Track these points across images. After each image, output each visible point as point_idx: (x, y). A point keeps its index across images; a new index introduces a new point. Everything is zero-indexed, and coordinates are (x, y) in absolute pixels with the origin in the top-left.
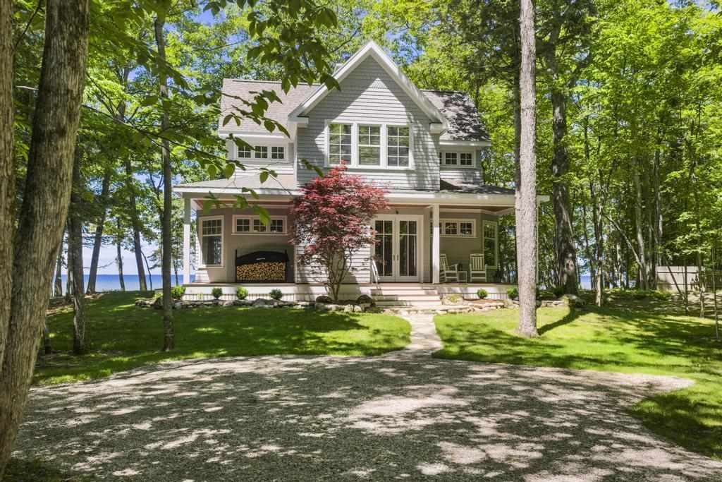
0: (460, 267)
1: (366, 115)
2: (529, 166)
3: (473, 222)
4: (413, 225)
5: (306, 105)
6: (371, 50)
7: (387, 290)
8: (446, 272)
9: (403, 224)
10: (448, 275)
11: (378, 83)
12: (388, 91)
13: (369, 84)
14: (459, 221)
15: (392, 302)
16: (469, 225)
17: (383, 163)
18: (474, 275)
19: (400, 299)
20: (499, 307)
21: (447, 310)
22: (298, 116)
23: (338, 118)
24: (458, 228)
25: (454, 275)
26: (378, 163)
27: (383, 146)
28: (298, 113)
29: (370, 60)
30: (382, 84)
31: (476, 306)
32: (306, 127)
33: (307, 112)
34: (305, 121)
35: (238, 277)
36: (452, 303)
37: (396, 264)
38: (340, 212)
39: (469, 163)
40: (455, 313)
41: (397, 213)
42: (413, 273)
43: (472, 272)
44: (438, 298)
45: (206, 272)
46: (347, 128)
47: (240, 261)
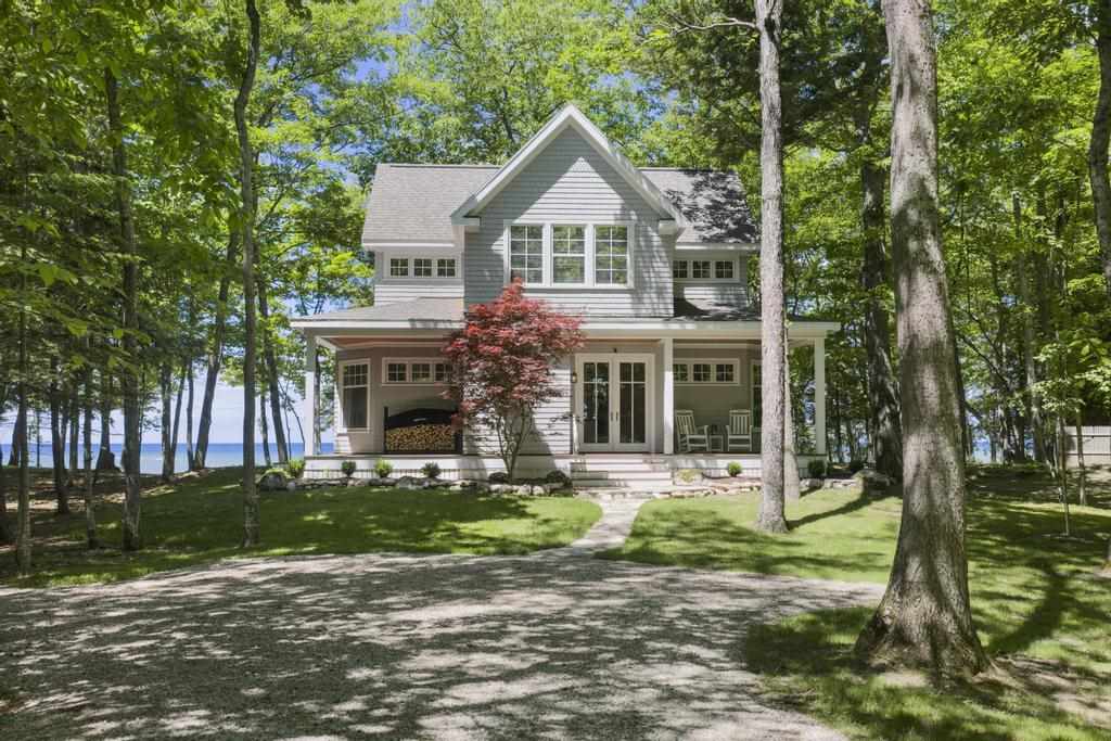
0: (713, 429)
1: (563, 212)
2: (772, 282)
3: (736, 362)
4: (640, 368)
5: (479, 198)
6: (570, 117)
7: (594, 464)
8: (688, 437)
9: (625, 367)
10: (692, 441)
11: (581, 165)
12: (597, 175)
13: (567, 168)
14: (713, 362)
15: (599, 481)
16: (730, 368)
17: (589, 281)
18: (733, 441)
19: (611, 476)
20: (755, 489)
21: (669, 493)
22: (466, 216)
23: (524, 216)
24: (713, 373)
25: (703, 441)
26: (582, 280)
27: (589, 255)
28: (465, 213)
29: (570, 132)
30: (587, 167)
31: (719, 488)
32: (477, 231)
33: (477, 211)
34: (474, 223)
35: (388, 446)
36: (685, 483)
37: (614, 427)
38: (511, 352)
39: (730, 275)
40: (682, 497)
41: (615, 351)
42: (641, 438)
43: (730, 437)
44: (668, 475)
45: (347, 438)
46: (535, 232)
47: (392, 422)
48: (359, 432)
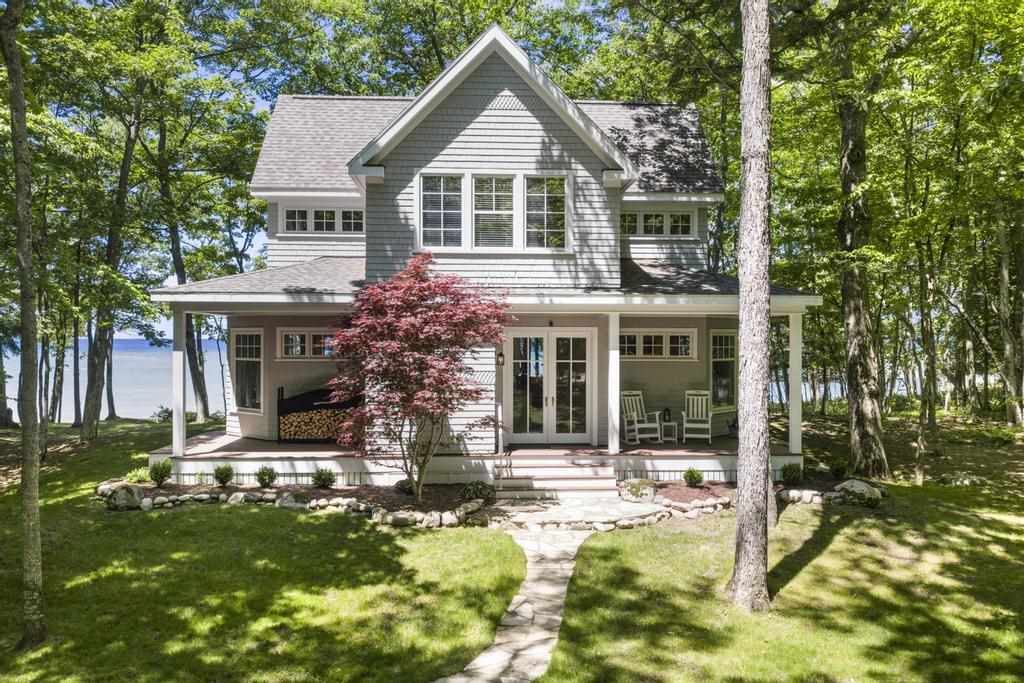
0: (667, 414)
1: (487, 158)
3: (693, 333)
4: (580, 343)
5: (382, 142)
6: (495, 42)
8: (637, 426)
9: (562, 343)
10: (642, 431)
11: (506, 98)
12: (528, 113)
13: (486, 105)
14: (666, 333)
15: (525, 493)
16: (685, 339)
17: (519, 244)
18: (689, 431)
20: (720, 507)
21: (614, 523)
22: (364, 165)
23: (432, 164)
24: (666, 346)
25: (654, 430)
26: (510, 244)
27: (518, 213)
28: (367, 157)
29: (495, 58)
30: (516, 102)
31: (675, 508)
32: (381, 182)
33: (382, 157)
34: (379, 172)
35: (282, 433)
36: (634, 499)
37: (549, 414)
39: (686, 231)
40: (630, 527)
41: (551, 324)
42: (581, 427)
43: (686, 425)
44: (612, 483)
45: (237, 418)
46: (454, 181)
47: (286, 406)
48: (250, 413)
